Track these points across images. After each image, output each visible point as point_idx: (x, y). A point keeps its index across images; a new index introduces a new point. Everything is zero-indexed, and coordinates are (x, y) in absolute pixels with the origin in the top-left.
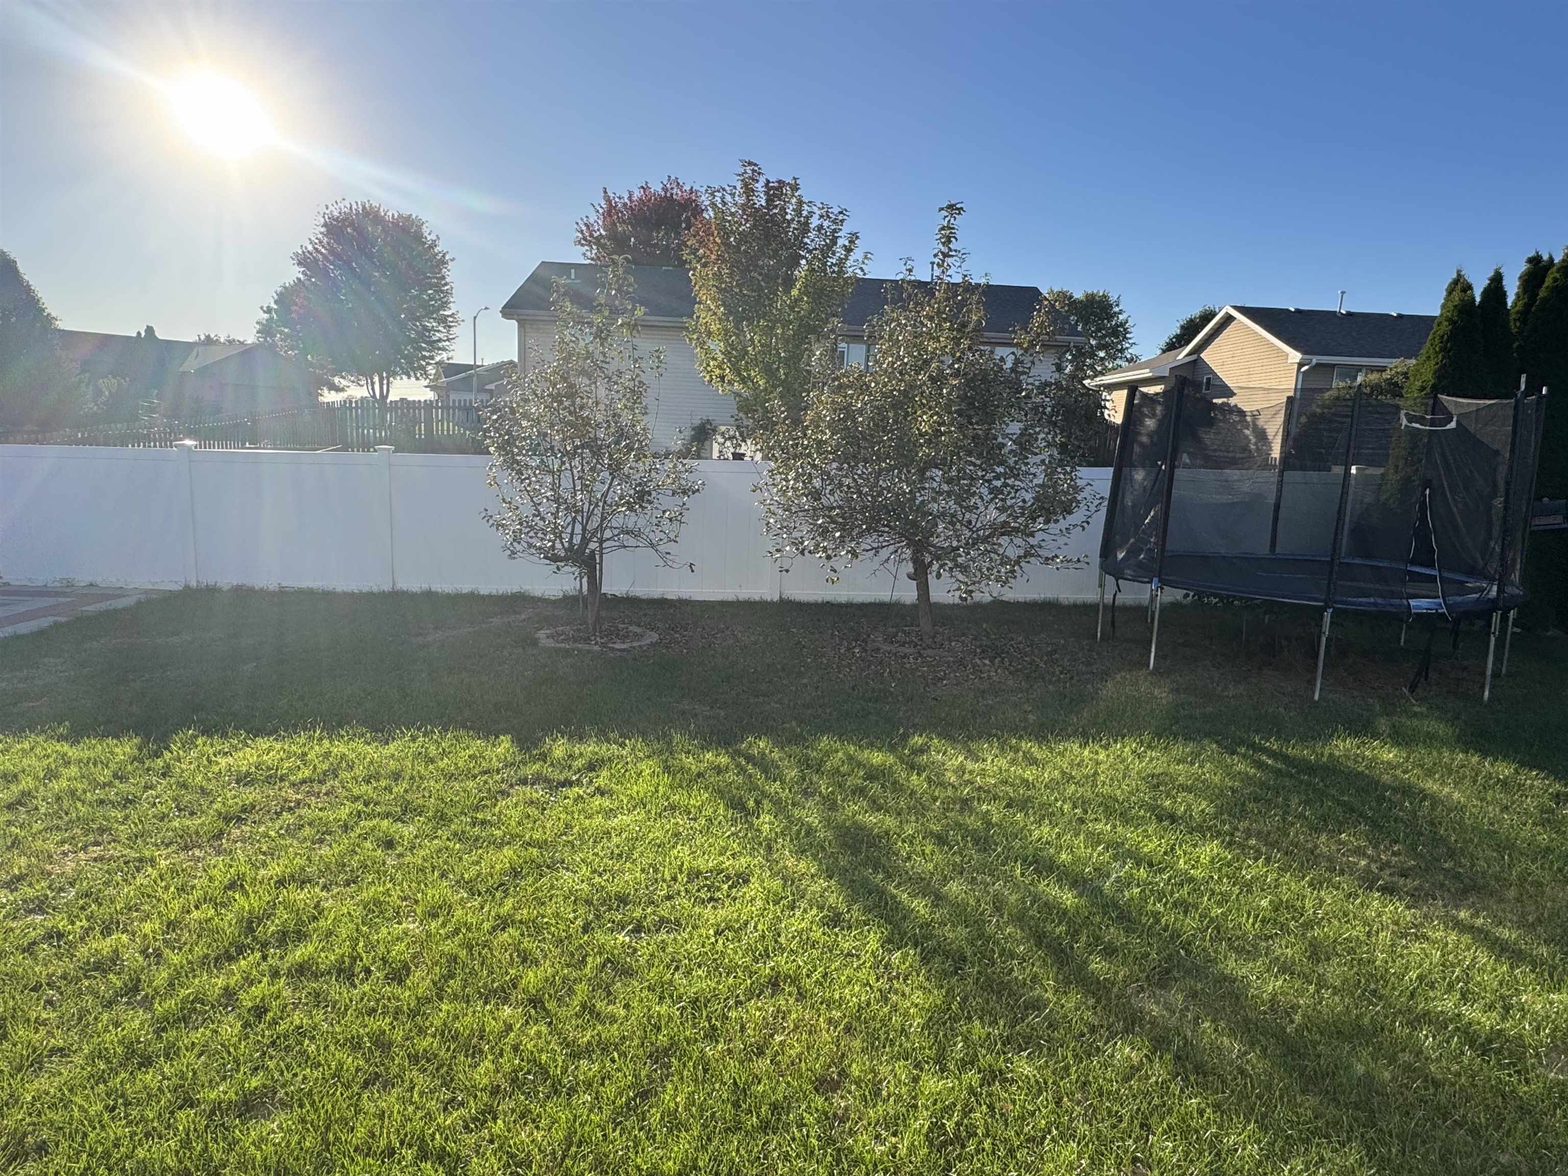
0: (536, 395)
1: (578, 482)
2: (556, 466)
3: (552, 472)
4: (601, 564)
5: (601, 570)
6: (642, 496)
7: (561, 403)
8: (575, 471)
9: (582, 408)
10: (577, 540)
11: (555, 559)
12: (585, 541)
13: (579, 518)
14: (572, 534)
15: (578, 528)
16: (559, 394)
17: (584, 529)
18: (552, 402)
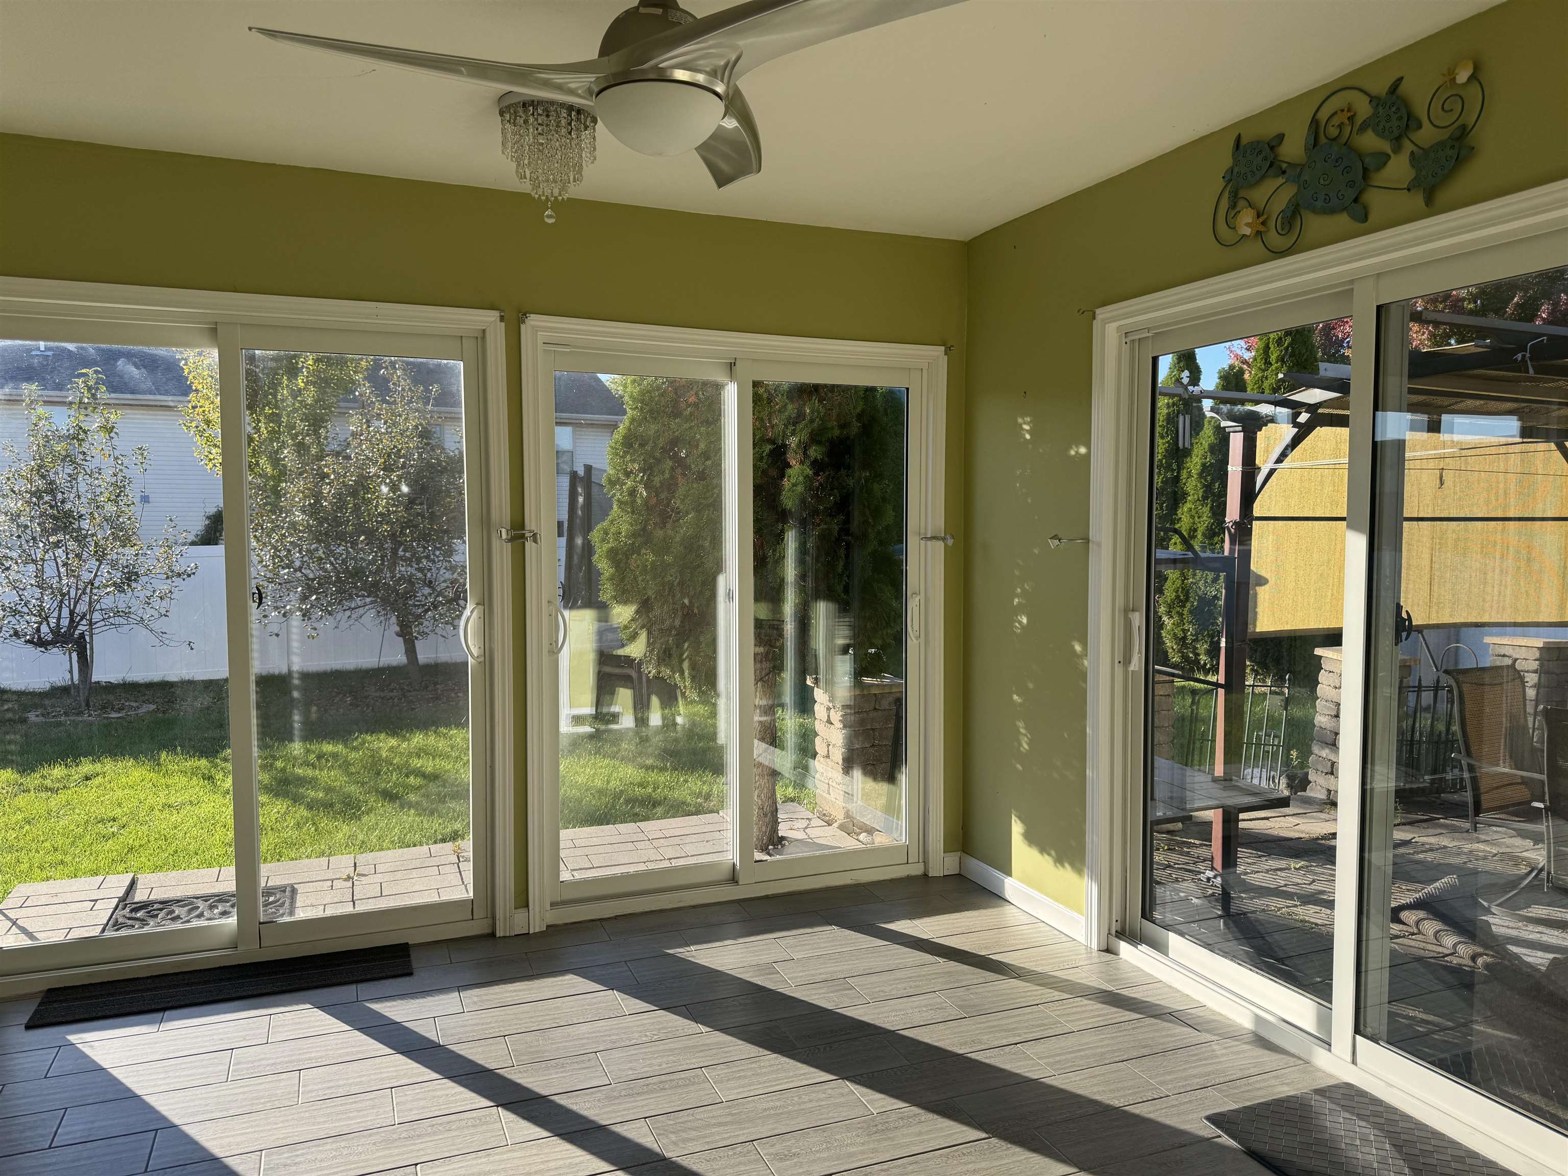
0: (14, 492)
1: (62, 570)
2: (39, 556)
3: (34, 562)
4: (91, 643)
5: (92, 649)
6: (131, 577)
7: (40, 498)
8: (59, 560)
9: (63, 502)
10: (65, 622)
11: (41, 643)
12: (73, 624)
13: (67, 602)
14: (59, 619)
15: (65, 612)
16: (38, 490)
17: (72, 613)
18: (31, 498)
